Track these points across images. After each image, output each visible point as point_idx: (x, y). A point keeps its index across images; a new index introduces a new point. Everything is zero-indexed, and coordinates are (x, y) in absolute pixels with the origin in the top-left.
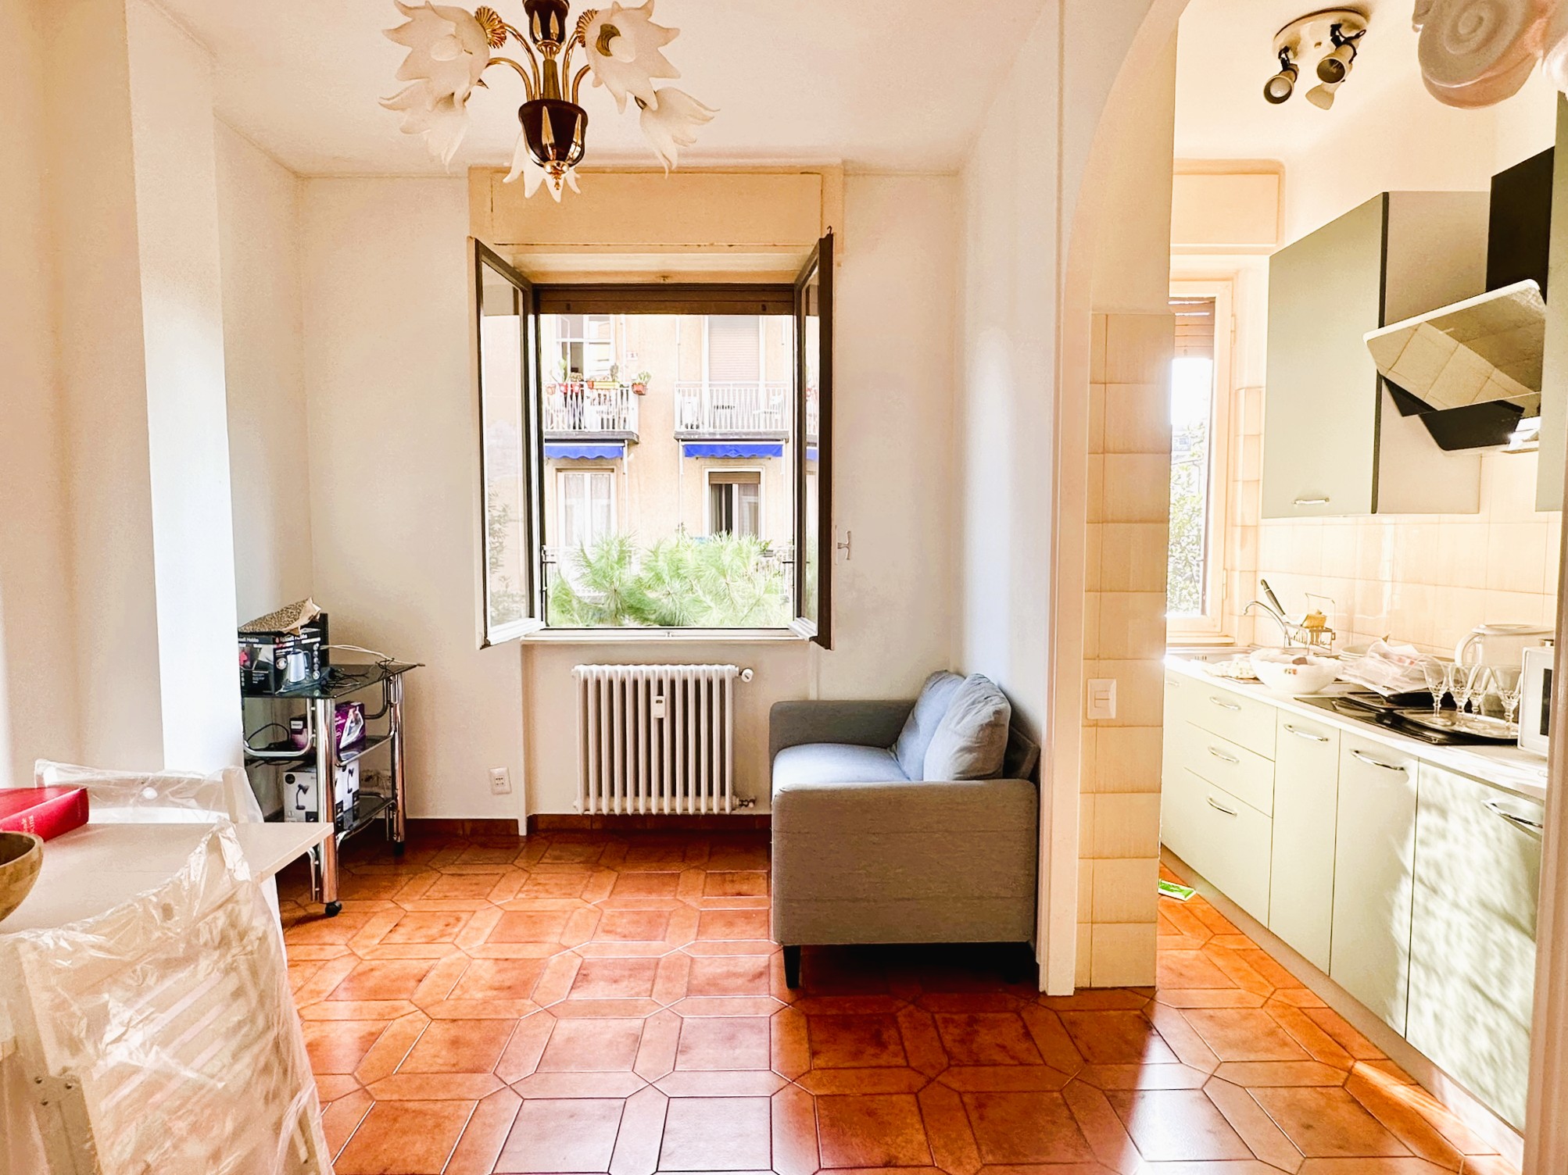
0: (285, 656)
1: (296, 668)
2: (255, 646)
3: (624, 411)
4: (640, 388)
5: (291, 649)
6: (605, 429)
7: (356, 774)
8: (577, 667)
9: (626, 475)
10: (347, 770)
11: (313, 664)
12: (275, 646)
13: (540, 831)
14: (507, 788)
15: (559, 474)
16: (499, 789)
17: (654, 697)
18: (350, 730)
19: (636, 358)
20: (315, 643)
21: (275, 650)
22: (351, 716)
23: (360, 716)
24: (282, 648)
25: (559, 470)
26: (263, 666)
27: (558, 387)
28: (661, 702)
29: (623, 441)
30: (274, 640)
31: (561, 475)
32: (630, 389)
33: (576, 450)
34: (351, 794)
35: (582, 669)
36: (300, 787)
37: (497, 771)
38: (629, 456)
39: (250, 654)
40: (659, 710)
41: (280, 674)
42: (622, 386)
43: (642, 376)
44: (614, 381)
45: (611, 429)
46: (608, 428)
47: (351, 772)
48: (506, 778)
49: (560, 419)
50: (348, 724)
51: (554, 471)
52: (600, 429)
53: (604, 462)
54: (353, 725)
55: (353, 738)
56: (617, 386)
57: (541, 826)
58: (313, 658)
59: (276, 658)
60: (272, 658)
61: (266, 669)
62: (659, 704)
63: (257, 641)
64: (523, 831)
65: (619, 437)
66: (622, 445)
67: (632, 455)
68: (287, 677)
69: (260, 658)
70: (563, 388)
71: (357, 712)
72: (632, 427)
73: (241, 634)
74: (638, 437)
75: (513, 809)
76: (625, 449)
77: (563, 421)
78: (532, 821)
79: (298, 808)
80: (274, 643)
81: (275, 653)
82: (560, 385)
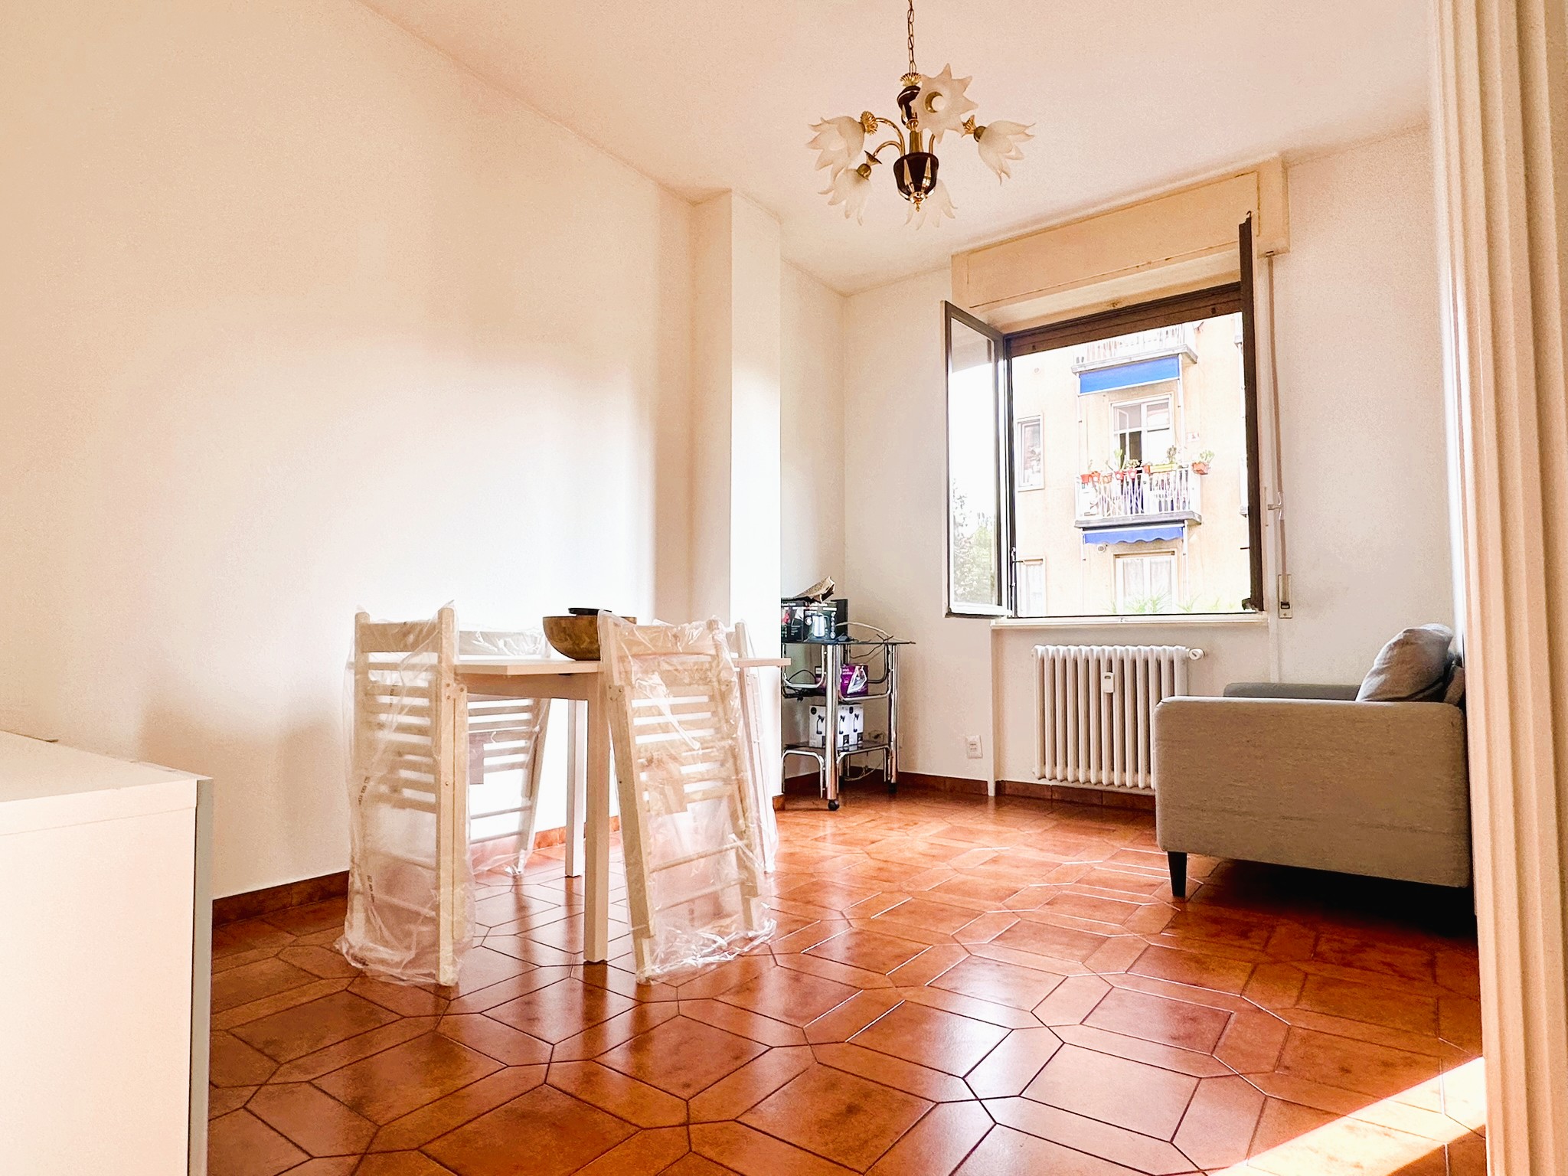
0: (811, 616)
1: (819, 627)
2: (794, 608)
3: (1184, 492)
4: (1201, 467)
5: (815, 612)
6: (1163, 511)
7: (861, 718)
8: (1037, 647)
9: (1187, 556)
10: (853, 714)
11: (831, 626)
12: (805, 608)
13: (1006, 795)
14: (978, 753)
15: (1117, 559)
16: (972, 753)
17: (1104, 673)
18: (856, 682)
19: (1197, 438)
20: (833, 611)
21: (805, 610)
22: (857, 672)
23: (864, 673)
24: (809, 610)
25: (1117, 556)
26: (798, 622)
27: (1114, 475)
28: (1110, 678)
29: (1183, 521)
30: (804, 603)
31: (1119, 561)
32: (1190, 469)
33: (1133, 534)
34: (856, 733)
35: (1040, 649)
36: (819, 716)
37: (971, 739)
38: (1191, 537)
39: (792, 614)
40: (1107, 686)
41: (807, 628)
42: (1181, 467)
43: (1204, 455)
44: (1171, 462)
45: (1170, 511)
46: (1166, 509)
47: (857, 716)
48: (979, 744)
49: (1116, 506)
50: (854, 676)
51: (1112, 557)
52: (1158, 512)
53: (1164, 545)
54: (858, 679)
55: (859, 688)
56: (1175, 467)
57: (1008, 791)
58: (831, 622)
59: (805, 617)
60: (803, 616)
61: (800, 624)
62: (1107, 680)
63: (794, 604)
64: (991, 792)
65: (1177, 518)
66: (1182, 525)
67: (1194, 538)
68: (812, 632)
69: (796, 617)
70: (1119, 476)
71: (862, 670)
72: (1195, 507)
73: (783, 601)
74: (1200, 517)
75: (983, 772)
76: (1185, 530)
77: (1119, 508)
78: (999, 785)
79: (818, 733)
80: (804, 606)
81: (804, 613)
82: (1116, 473)
